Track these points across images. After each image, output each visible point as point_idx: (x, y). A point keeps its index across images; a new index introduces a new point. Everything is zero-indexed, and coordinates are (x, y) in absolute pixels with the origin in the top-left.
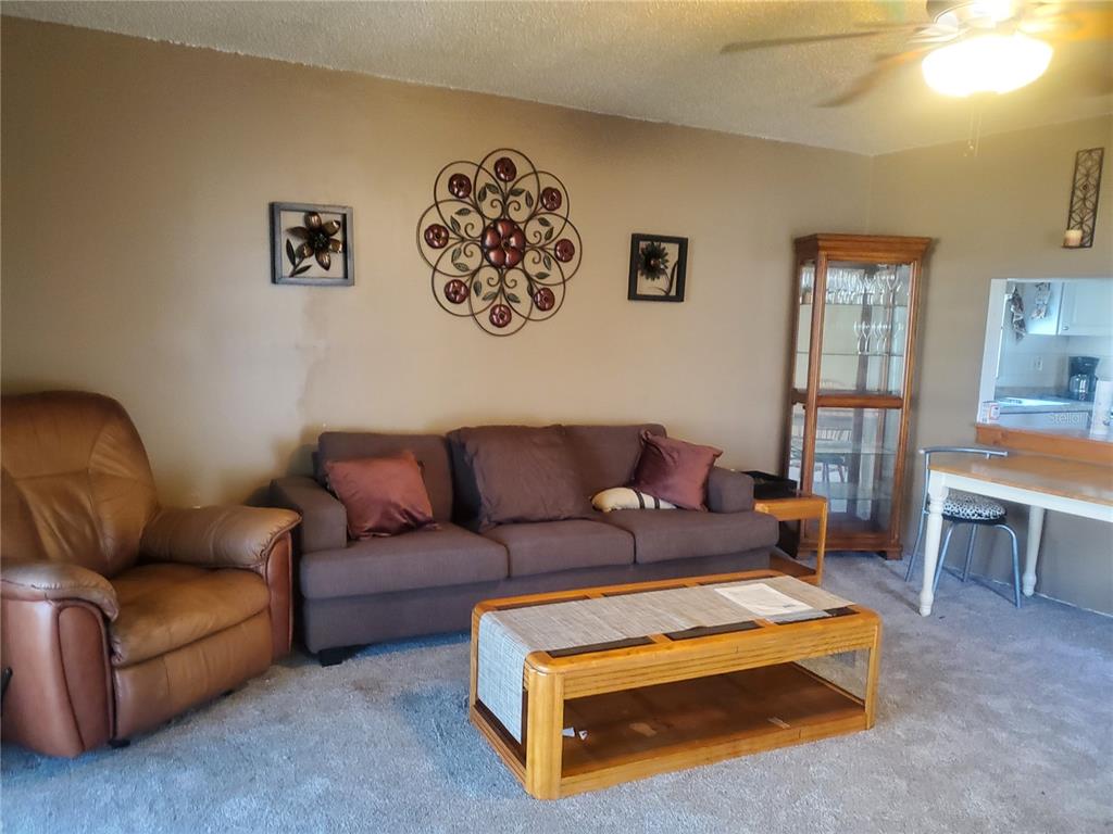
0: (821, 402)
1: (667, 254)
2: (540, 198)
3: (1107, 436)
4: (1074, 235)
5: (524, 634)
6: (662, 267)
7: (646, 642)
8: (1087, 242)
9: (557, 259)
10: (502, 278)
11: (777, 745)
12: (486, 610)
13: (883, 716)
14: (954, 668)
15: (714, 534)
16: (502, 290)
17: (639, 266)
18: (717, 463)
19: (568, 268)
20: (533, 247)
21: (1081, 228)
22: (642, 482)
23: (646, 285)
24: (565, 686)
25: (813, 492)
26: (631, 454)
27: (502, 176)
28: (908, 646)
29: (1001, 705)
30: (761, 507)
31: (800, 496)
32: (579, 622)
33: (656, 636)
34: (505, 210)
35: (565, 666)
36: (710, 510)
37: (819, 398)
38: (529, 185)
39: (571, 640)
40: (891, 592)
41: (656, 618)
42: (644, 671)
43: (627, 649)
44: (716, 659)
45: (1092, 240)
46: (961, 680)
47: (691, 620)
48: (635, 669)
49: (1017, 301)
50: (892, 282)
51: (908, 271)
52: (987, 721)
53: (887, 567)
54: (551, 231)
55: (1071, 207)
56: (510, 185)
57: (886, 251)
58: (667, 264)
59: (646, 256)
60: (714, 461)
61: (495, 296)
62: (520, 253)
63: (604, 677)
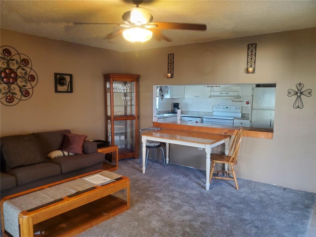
0: (115, 119)
1: (66, 79)
2: (21, 62)
3: (181, 123)
4: (169, 75)
5: (18, 206)
6: (65, 83)
7: (61, 200)
8: (172, 76)
9: (29, 81)
10: (9, 87)
11: (104, 220)
12: (5, 200)
13: (132, 205)
14: (150, 187)
15: (86, 161)
16: (9, 91)
17: (58, 82)
18: (86, 139)
19: (33, 83)
20: (20, 77)
21: (171, 73)
22: (63, 148)
23: (60, 88)
24: (33, 221)
25: (115, 144)
26: (60, 139)
27: (6, 54)
28: (140, 183)
29: (160, 195)
30: (99, 151)
31: (112, 146)
32: (40, 198)
33: (64, 197)
34: (8, 65)
35: (33, 214)
36: (85, 154)
37: (114, 118)
38: (17, 57)
39: (36, 204)
40: (135, 168)
41: (65, 191)
42: (61, 209)
43: (54, 204)
44: (83, 201)
45: (173, 76)
46: (152, 190)
47: (76, 190)
48: (57, 209)
49: (161, 90)
50: (130, 86)
51: (134, 83)
52: (157, 200)
53: (135, 161)
54: (26, 72)
55: (168, 68)
56: (9, 57)
57: (128, 78)
58: (67, 82)
59: (60, 80)
60: (85, 139)
61: (7, 93)
62: (15, 79)
63: (47, 214)
